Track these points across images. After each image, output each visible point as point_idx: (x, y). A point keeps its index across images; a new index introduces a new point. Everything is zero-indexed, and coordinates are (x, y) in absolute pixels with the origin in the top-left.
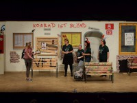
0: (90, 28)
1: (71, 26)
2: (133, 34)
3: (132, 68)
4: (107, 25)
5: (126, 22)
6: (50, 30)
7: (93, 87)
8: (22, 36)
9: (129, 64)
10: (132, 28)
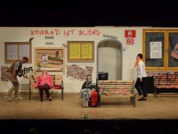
0: (104, 36)
1: (81, 33)
2: (160, 43)
3: (160, 87)
4: (127, 32)
5: (151, 28)
6: (52, 38)
7: (109, 113)
8: (17, 46)
9: (156, 83)
10: (159, 36)
